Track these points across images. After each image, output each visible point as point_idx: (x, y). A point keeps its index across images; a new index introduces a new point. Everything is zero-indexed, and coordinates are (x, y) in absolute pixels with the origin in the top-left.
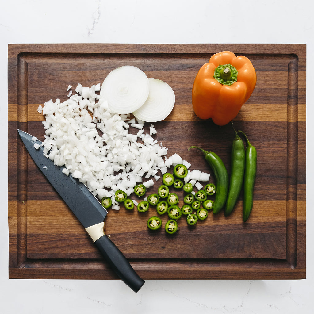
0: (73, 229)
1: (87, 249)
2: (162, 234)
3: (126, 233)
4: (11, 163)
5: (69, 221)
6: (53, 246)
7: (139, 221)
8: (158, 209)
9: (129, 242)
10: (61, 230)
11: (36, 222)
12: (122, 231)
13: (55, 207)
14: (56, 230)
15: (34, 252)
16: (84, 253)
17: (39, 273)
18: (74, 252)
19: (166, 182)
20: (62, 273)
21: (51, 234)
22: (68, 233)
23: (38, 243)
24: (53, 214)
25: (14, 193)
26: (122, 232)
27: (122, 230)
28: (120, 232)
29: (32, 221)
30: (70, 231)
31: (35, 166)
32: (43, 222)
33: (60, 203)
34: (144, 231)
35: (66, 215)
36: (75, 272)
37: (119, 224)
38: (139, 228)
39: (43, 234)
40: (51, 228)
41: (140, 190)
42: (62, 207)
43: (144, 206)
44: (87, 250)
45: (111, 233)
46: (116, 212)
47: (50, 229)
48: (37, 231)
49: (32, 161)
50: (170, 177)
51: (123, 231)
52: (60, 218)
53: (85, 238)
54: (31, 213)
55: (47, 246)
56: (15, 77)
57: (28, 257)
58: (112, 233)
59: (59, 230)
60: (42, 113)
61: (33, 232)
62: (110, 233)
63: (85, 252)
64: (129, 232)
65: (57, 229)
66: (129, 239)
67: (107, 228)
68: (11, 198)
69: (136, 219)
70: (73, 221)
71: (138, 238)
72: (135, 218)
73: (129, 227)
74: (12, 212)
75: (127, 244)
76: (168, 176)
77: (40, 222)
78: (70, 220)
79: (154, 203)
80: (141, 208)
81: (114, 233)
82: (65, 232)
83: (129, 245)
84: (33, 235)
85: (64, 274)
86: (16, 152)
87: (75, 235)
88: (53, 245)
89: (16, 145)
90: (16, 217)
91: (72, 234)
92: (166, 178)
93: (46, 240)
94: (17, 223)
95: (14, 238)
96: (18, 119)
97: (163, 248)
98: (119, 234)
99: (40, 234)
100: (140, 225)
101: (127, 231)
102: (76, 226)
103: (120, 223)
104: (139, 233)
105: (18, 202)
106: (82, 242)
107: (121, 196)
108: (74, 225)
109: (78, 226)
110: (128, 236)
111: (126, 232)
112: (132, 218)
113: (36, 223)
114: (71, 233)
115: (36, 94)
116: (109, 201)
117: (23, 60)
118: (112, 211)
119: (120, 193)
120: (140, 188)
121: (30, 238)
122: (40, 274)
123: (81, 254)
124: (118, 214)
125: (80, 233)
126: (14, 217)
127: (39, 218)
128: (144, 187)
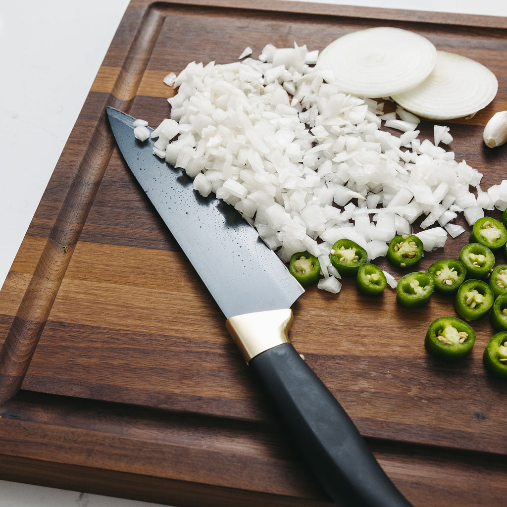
0: (191, 324)
1: (222, 386)
2: (475, 376)
3: (356, 359)
4: (66, 163)
5: (182, 302)
6: (113, 365)
7: (398, 328)
8: (462, 299)
9: (363, 384)
10: (153, 324)
11: (84, 293)
12: (341, 350)
13: (149, 266)
14: (138, 321)
15: (50, 374)
16: (209, 399)
17: (40, 440)
18: (177, 391)
19: (483, 237)
20: (117, 451)
21: (119, 330)
22: (172, 333)
23: (70, 350)
24: (141, 281)
25: (47, 220)
26: (343, 353)
27: (345, 346)
28: (335, 353)
29: (73, 289)
30: (176, 331)
31: (123, 173)
32: (102, 297)
33: (165, 258)
34: (415, 358)
35: (178, 288)
36: (163, 453)
37: (335, 329)
38: (397, 349)
39: (93, 327)
40: (123, 313)
41: (407, 248)
42: (170, 268)
43: (420, 285)
44: (220, 389)
45: (306, 352)
46: (329, 296)
47: (118, 317)
48: (79, 317)
49: (119, 162)
50: (495, 227)
51: (346, 352)
52: (158, 293)
53: (220, 355)
54: (78, 271)
55: (94, 361)
56: (131, 30)
57: (26, 386)
58: (309, 352)
59: (146, 323)
60: (173, 86)
61: (66, 319)
62: (302, 351)
63: (211, 396)
64: (366, 354)
65: (140, 318)
66: (364, 375)
67: (296, 336)
68: (34, 231)
69: (390, 324)
70: (193, 304)
71: (395, 377)
72: (387, 319)
73: (366, 340)
74: (25, 262)
75: (357, 388)
76: (489, 225)
77: (95, 295)
78: (187, 300)
79: (449, 282)
80: (409, 290)
81: (314, 352)
82: (162, 329)
83: (362, 392)
84: (62, 324)
85: (126, 456)
86: (88, 143)
87: (190, 341)
88: (115, 362)
89: (93, 131)
90: (31, 276)
91: (184, 338)
92: (483, 228)
93: (98, 345)
94: (28, 291)
95: (5, 326)
96: (113, 90)
97: (480, 417)
98: (333, 357)
99: (83, 326)
100: (401, 342)
101: (358, 350)
102: (199, 318)
103: (338, 328)
104: (399, 362)
105: (50, 242)
106: (208, 365)
107: (349, 255)
108: (195, 314)
109: (206, 319)
110: (361, 366)
111: (357, 353)
112: (377, 318)
113: (82, 296)
114: (180, 335)
115: (169, 57)
116: (313, 264)
117: (157, 14)
118: (316, 295)
119: (347, 248)
120: (406, 243)
121: (51, 333)
122: (45, 444)
123: (200, 399)
124: (335, 304)
125: (209, 337)
126: (25, 275)
127: (97, 284)
128: (419, 243)
